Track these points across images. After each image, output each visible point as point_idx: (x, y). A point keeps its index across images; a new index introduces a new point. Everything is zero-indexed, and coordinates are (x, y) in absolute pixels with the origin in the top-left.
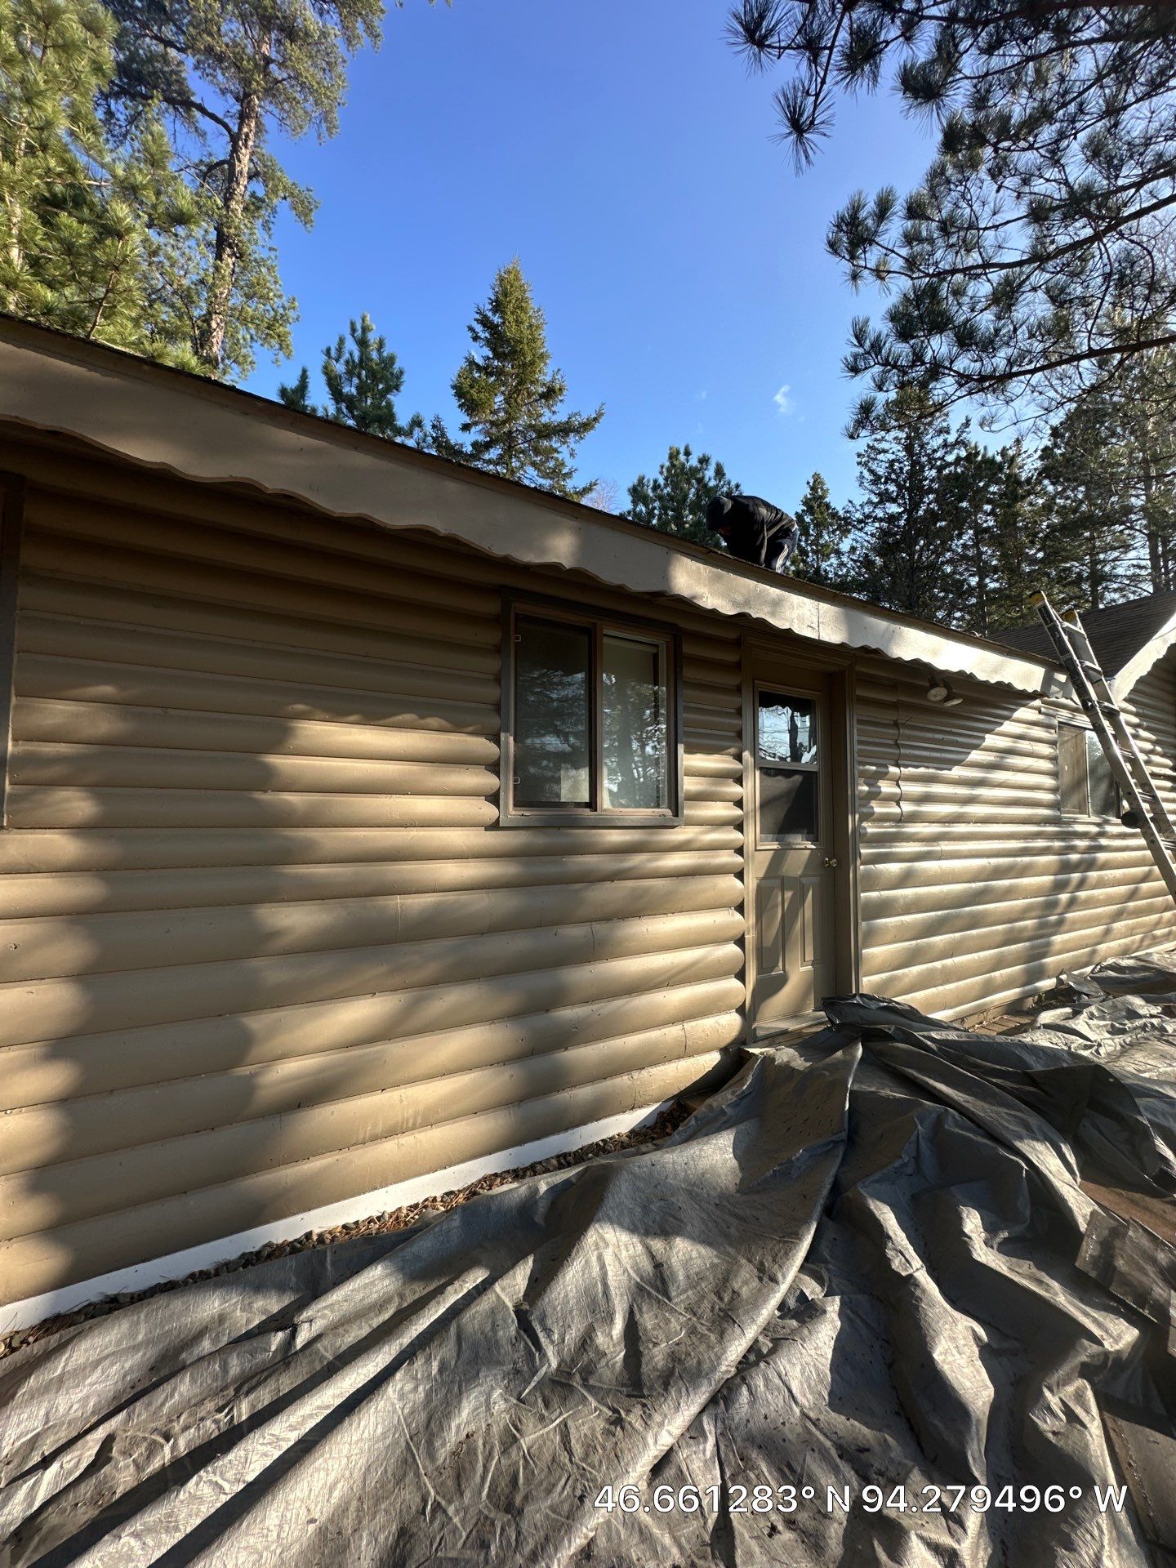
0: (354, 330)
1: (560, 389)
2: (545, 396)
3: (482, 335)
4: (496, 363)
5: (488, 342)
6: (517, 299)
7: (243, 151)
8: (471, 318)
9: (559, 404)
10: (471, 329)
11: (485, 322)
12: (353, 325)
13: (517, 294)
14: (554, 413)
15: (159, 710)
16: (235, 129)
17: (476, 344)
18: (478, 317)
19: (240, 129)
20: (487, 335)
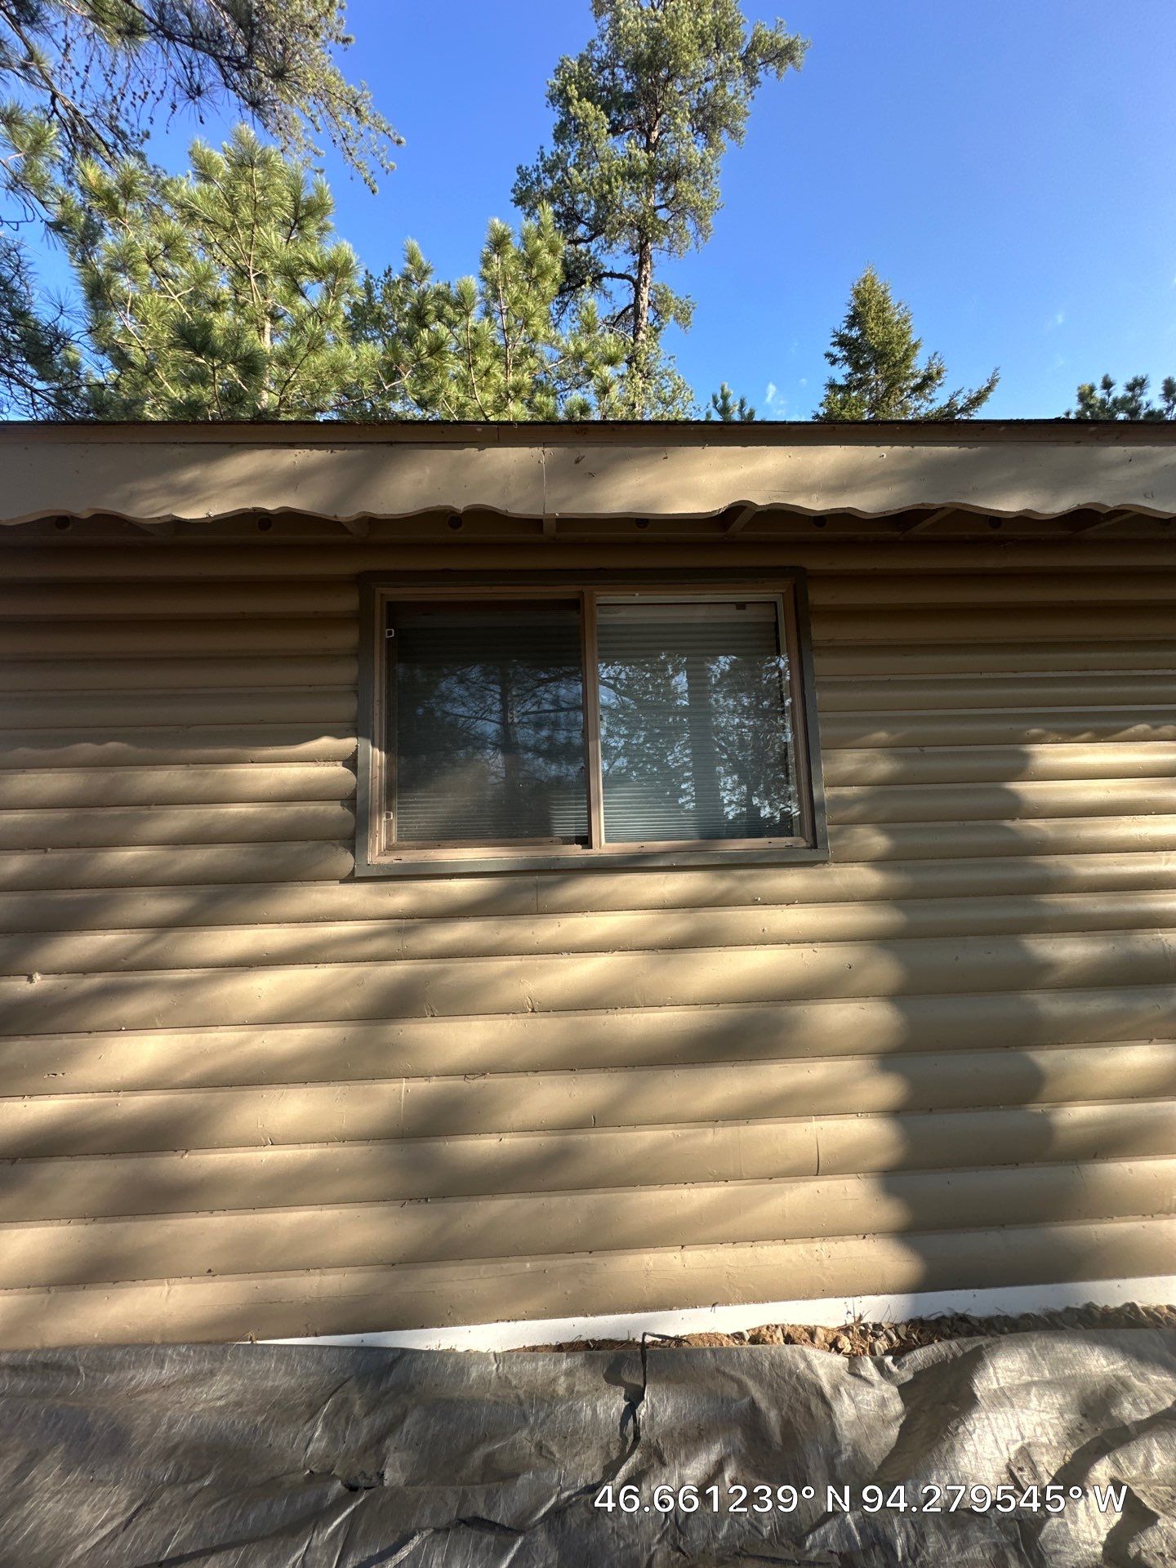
0: (715, 402)
1: (938, 373)
2: (919, 388)
3: (840, 355)
4: (859, 376)
5: (846, 359)
6: (879, 302)
7: (644, 291)
8: (827, 344)
9: (938, 389)
10: (828, 355)
11: (843, 342)
12: (714, 398)
13: (879, 297)
14: (931, 401)
15: (917, 750)
16: (636, 277)
17: (836, 367)
18: (836, 339)
19: (640, 275)
20: (845, 353)
